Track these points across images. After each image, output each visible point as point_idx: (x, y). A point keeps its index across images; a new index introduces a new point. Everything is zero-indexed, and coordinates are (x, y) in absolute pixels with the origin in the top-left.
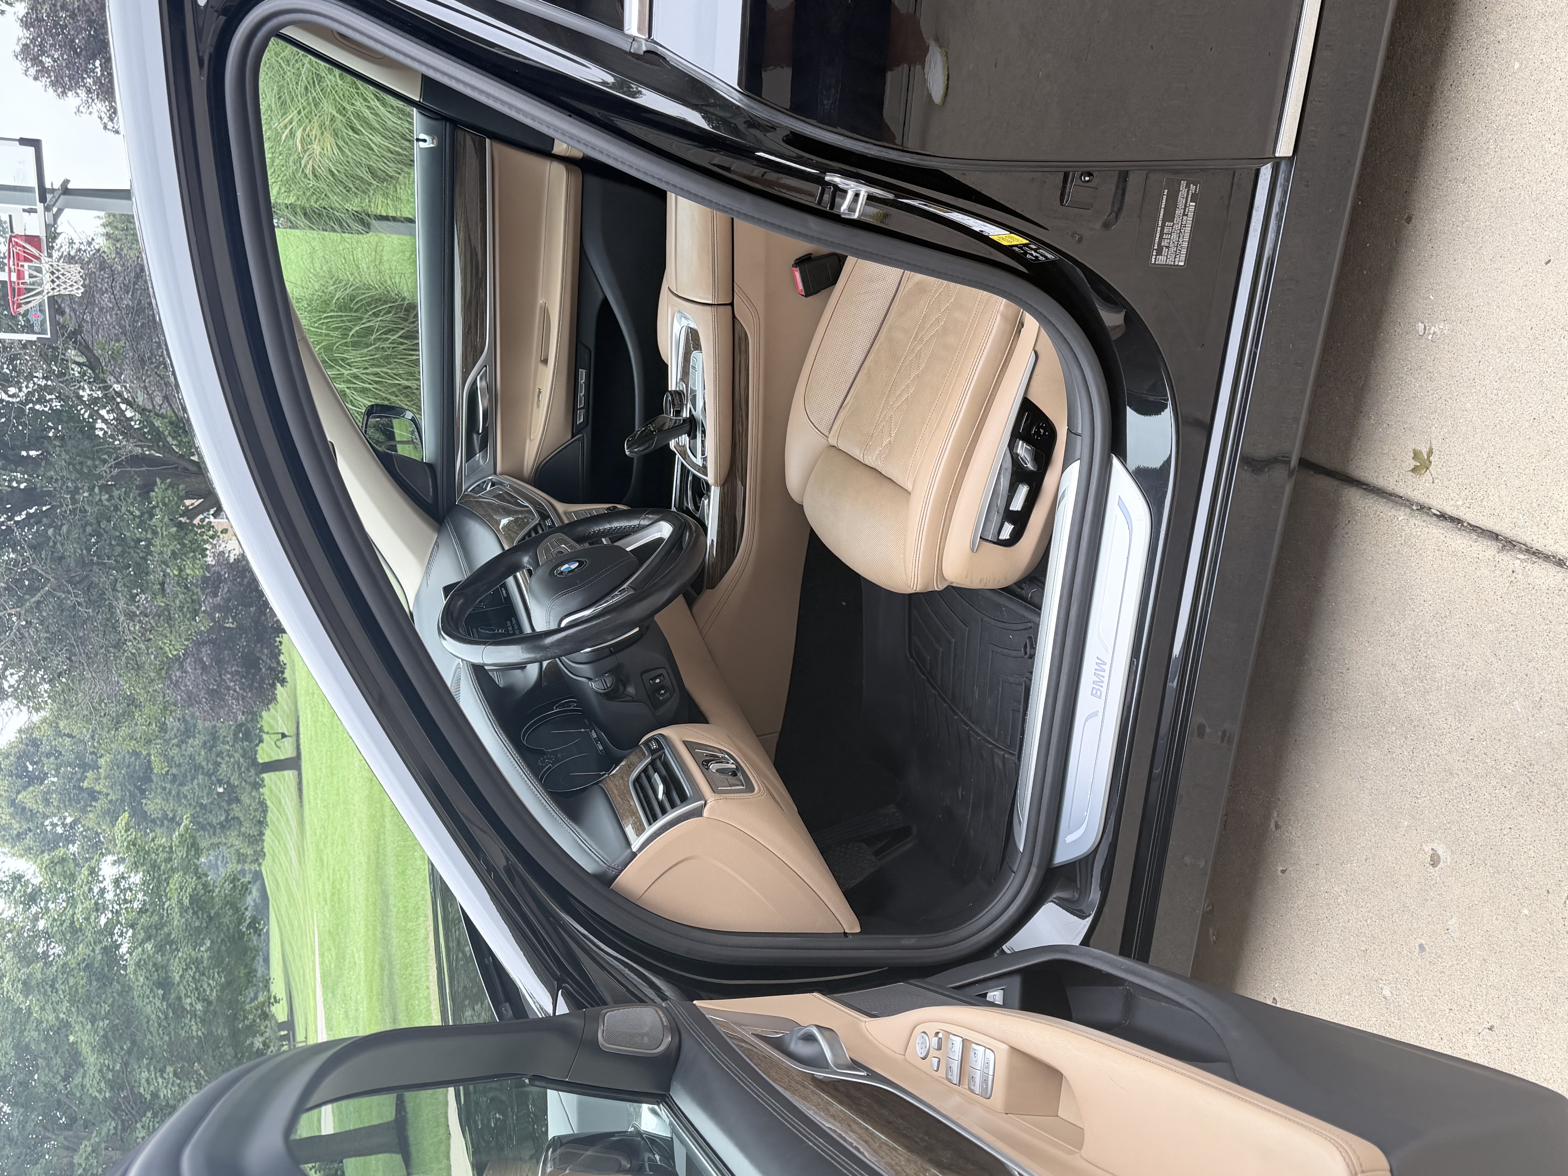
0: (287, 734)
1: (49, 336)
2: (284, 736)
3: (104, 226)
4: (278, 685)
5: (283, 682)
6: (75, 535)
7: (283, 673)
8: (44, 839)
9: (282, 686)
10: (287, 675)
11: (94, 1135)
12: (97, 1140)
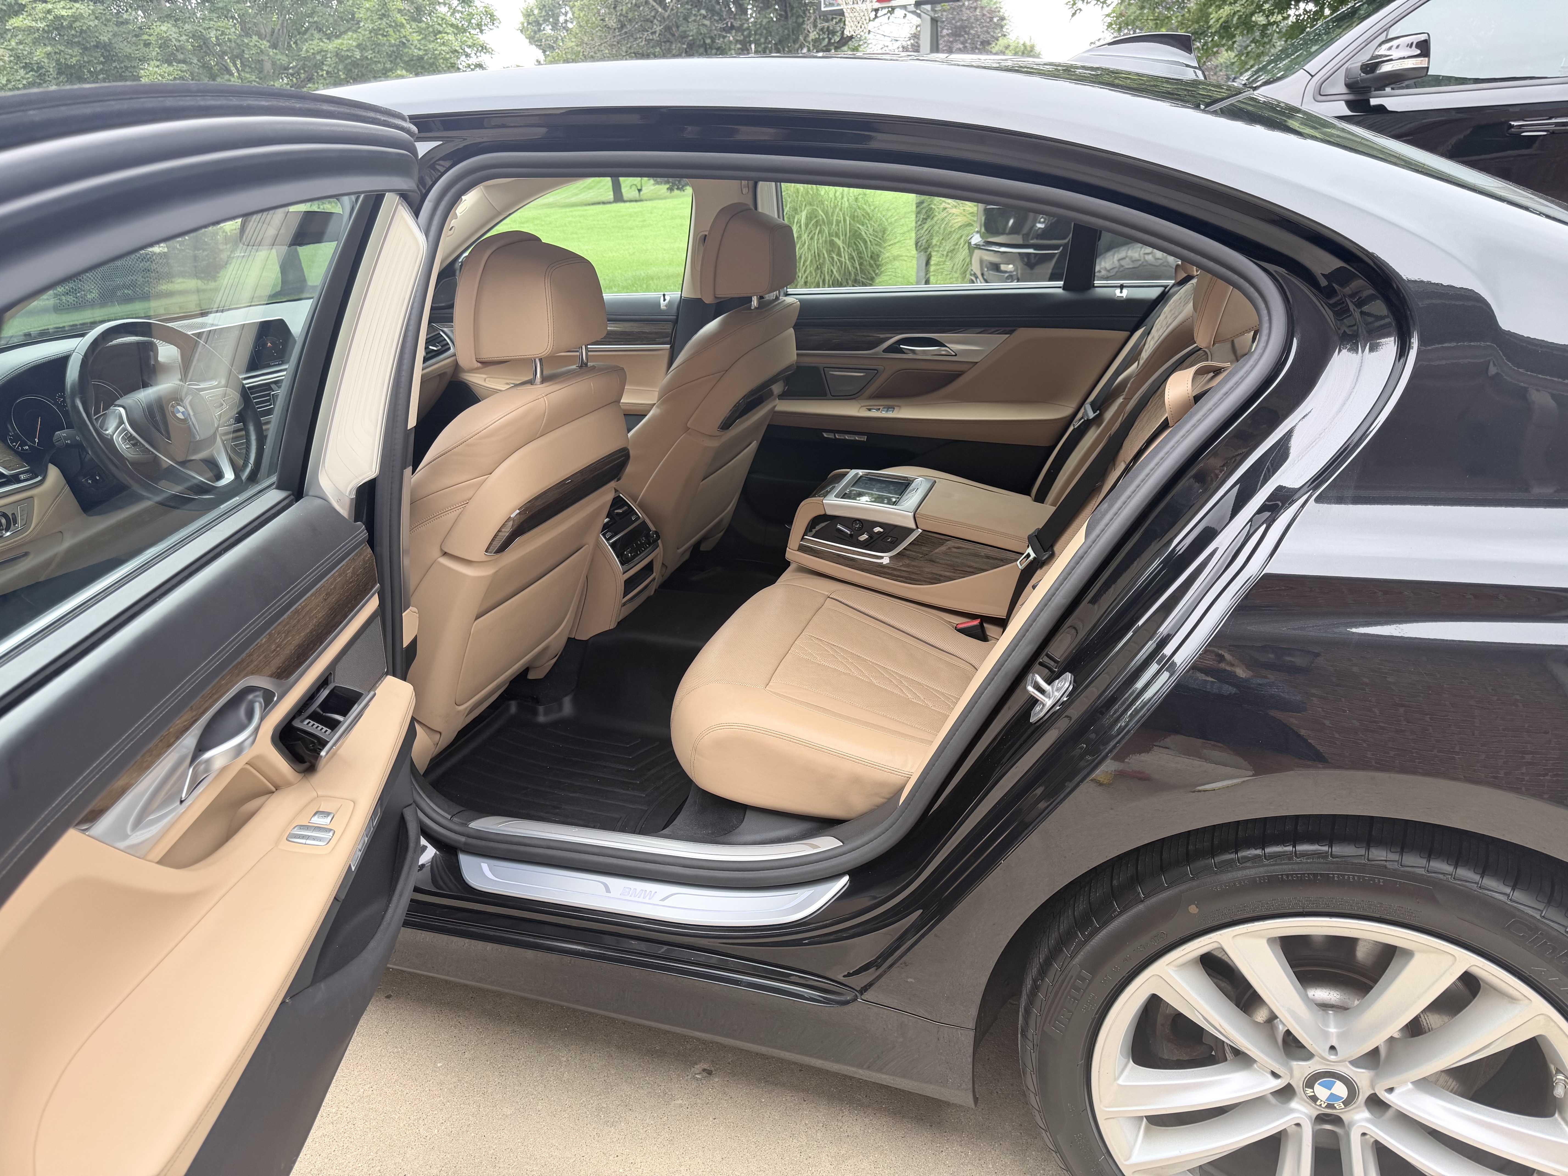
0: (642, 193)
1: (823, 9)
2: (640, 190)
3: (1024, 45)
4: (668, 186)
5: (671, 189)
6: (704, 30)
7: (678, 189)
8: (554, 6)
9: (668, 189)
10: (676, 192)
11: (274, 51)
12: (271, 53)
